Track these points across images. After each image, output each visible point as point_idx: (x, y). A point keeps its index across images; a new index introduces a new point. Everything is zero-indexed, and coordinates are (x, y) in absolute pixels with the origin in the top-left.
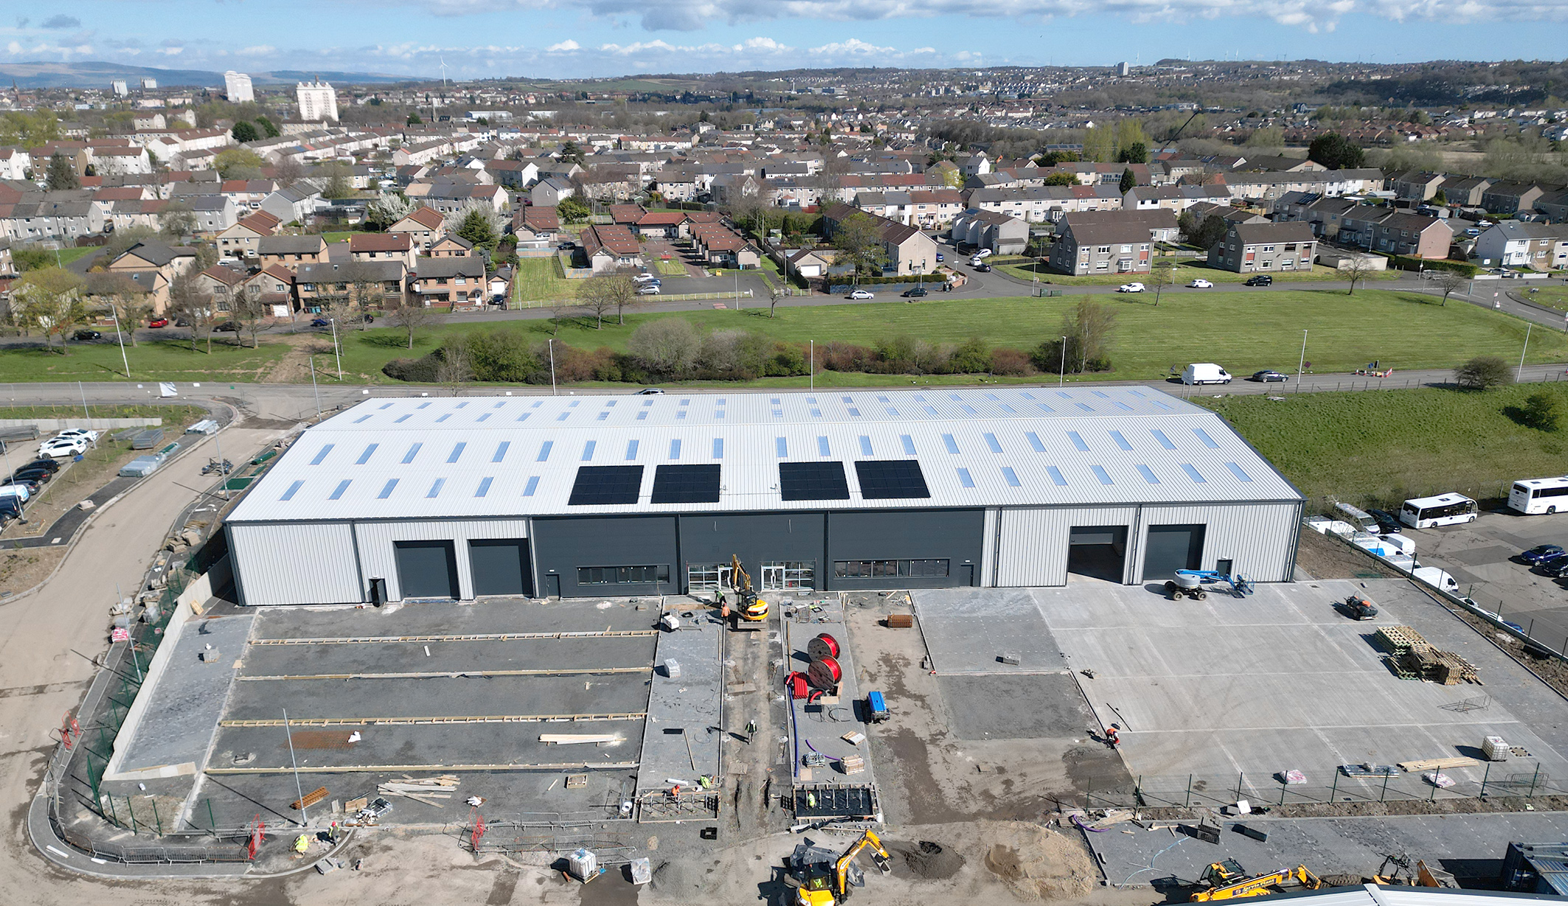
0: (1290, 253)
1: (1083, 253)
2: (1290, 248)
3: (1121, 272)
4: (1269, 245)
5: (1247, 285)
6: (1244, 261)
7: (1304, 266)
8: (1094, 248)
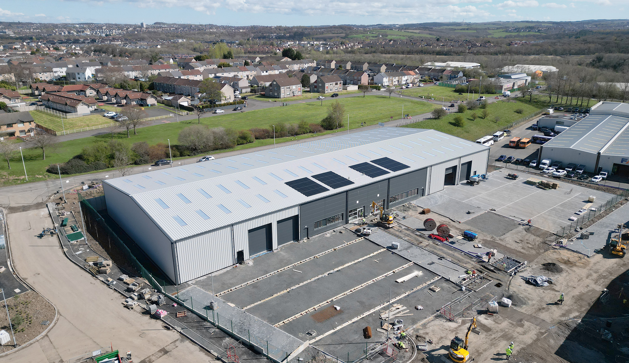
0: (337, 85)
1: (282, 90)
2: (336, 84)
3: (294, 96)
4: (331, 83)
5: (332, 97)
6: (326, 89)
7: (340, 90)
8: (285, 87)
